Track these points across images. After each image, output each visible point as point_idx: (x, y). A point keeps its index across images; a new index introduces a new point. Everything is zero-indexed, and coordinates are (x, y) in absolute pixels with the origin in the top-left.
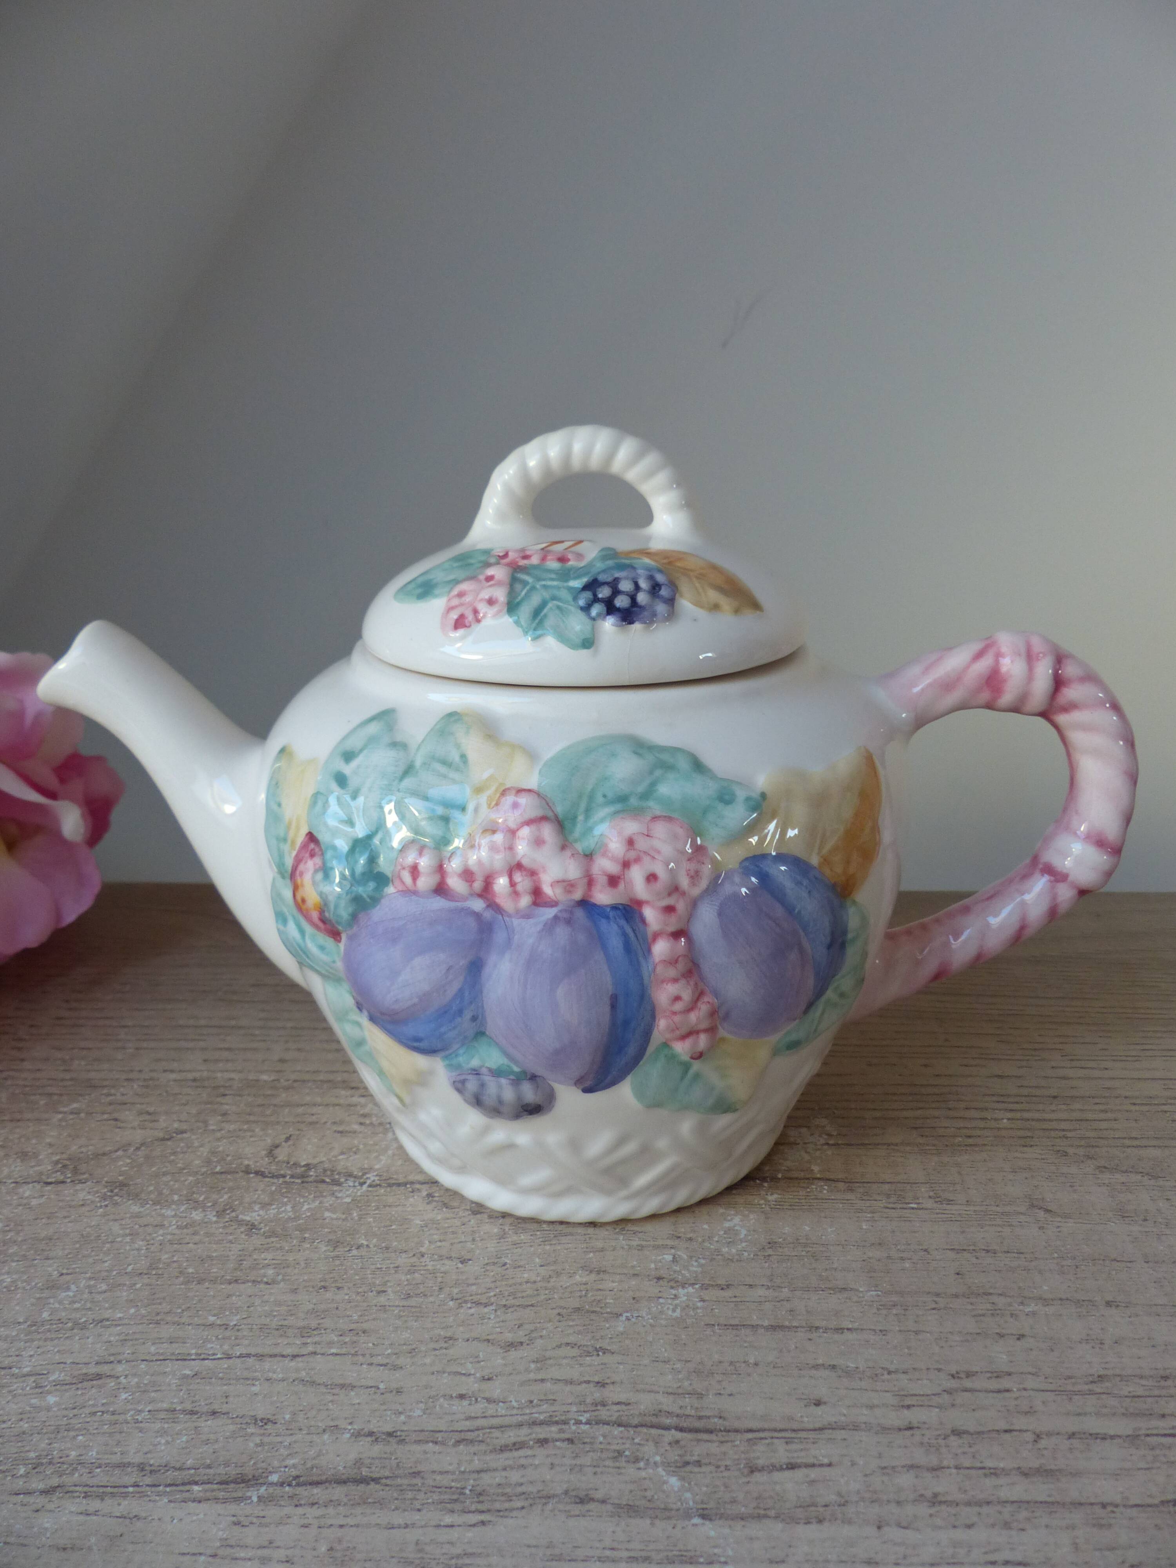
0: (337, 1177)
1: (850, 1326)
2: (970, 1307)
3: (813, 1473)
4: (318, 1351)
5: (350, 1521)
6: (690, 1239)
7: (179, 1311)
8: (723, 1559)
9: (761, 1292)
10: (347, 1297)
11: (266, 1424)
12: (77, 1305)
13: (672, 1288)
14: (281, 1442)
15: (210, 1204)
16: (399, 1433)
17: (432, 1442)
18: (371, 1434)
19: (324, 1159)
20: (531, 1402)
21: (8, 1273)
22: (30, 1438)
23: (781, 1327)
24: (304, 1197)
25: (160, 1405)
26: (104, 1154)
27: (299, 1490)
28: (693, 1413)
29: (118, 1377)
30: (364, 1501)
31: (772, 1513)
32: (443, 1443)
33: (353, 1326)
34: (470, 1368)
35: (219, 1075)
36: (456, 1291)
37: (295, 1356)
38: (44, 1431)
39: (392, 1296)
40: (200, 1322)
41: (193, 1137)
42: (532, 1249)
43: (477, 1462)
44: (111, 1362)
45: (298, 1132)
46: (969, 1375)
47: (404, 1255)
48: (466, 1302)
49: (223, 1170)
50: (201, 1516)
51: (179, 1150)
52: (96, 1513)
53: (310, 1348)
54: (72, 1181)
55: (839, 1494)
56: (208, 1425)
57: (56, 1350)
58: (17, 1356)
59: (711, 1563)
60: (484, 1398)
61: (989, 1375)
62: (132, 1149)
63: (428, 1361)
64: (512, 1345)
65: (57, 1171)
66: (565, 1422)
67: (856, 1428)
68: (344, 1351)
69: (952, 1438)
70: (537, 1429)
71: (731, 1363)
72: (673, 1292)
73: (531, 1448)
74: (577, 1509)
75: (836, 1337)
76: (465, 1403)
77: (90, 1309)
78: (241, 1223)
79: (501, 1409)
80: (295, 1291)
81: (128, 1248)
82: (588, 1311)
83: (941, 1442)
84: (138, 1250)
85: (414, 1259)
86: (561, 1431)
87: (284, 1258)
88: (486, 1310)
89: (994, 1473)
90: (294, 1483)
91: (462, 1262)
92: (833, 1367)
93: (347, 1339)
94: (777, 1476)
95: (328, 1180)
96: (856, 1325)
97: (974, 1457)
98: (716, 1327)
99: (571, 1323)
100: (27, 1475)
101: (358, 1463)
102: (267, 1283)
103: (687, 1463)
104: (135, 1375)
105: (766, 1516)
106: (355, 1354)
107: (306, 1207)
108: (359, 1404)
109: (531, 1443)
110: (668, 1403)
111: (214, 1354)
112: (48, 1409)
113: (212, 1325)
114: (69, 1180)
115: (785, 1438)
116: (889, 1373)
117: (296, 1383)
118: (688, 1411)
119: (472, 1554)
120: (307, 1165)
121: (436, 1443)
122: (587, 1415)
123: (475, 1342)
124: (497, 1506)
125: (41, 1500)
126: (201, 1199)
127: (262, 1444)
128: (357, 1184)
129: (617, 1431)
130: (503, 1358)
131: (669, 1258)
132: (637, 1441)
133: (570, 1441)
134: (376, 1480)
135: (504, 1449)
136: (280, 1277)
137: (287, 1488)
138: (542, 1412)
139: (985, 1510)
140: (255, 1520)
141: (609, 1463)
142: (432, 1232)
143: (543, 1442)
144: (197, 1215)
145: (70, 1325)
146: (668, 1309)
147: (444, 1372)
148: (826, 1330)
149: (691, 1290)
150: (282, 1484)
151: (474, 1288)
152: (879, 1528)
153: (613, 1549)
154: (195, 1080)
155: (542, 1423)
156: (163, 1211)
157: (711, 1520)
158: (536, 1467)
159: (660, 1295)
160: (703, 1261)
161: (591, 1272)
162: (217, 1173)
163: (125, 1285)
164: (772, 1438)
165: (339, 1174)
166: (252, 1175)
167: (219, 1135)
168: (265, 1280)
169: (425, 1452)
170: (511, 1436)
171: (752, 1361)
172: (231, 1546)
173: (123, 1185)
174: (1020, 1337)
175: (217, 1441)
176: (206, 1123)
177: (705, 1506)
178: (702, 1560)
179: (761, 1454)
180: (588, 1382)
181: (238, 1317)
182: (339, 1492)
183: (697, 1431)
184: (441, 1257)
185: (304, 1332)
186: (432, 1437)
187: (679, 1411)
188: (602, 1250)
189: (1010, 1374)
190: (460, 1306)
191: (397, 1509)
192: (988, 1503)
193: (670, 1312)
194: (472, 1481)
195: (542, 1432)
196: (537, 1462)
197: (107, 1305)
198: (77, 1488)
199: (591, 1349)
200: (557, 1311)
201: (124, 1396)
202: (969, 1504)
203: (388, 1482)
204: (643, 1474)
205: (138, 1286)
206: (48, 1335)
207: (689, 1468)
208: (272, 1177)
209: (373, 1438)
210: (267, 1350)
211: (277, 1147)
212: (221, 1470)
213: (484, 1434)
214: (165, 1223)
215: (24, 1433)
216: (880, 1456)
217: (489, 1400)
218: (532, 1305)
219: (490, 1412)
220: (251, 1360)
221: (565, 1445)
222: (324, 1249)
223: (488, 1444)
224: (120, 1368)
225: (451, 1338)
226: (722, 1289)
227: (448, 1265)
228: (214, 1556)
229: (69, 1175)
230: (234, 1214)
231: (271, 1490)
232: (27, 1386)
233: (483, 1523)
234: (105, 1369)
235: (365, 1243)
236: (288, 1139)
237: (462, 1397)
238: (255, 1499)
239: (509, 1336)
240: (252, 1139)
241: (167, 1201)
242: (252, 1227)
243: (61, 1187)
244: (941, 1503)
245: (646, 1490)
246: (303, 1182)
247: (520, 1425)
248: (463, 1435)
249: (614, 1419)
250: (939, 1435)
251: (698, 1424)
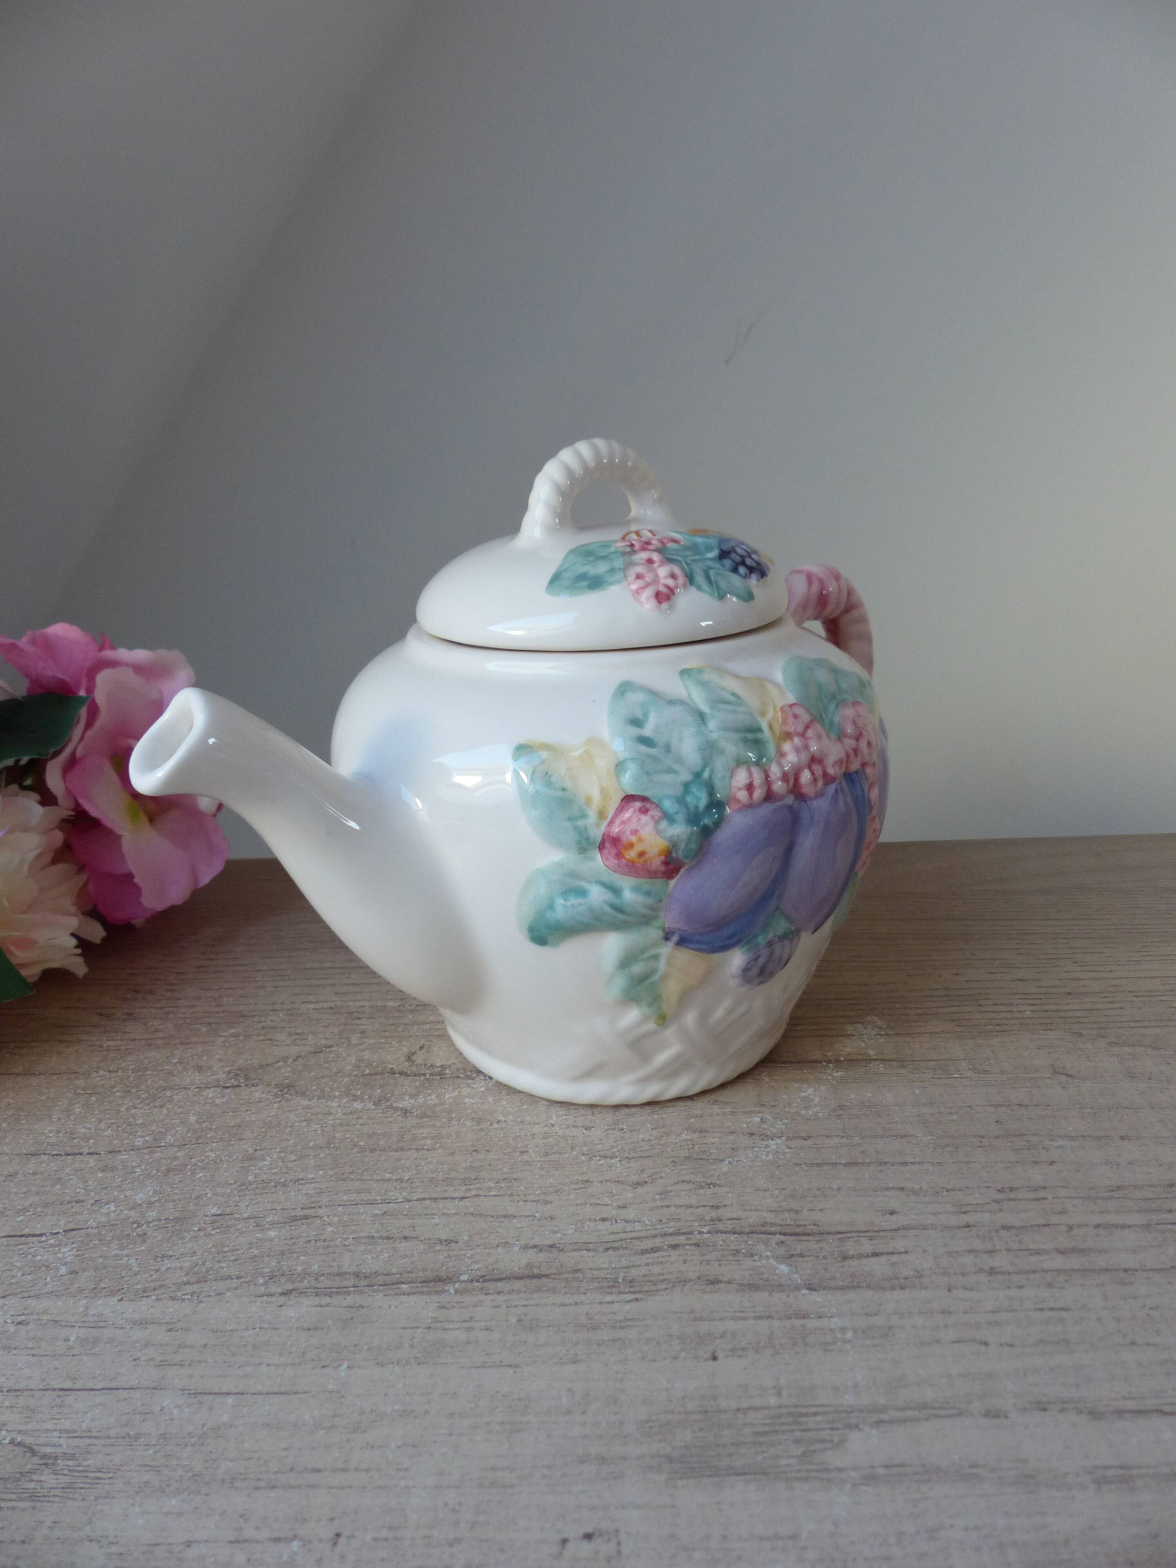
0: (468, 1072)
1: (913, 1161)
2: (1009, 1144)
3: (894, 1258)
4: (481, 1194)
5: (532, 1302)
6: (773, 1106)
7: (360, 1171)
8: (829, 1315)
9: (837, 1140)
10: (496, 1157)
11: (449, 1243)
12: (274, 1171)
13: (763, 1140)
14: (464, 1255)
15: (366, 1097)
16: (558, 1245)
17: (587, 1250)
18: (535, 1247)
19: (456, 1061)
20: (661, 1221)
22: (262, 1259)
23: (856, 1164)
24: (444, 1089)
25: (361, 1234)
26: (267, 1065)
27: (486, 1284)
28: (792, 1223)
29: (322, 1217)
30: (539, 1289)
31: (864, 1285)
32: (594, 1250)
33: (505, 1176)
34: (606, 1200)
36: (585, 1149)
37: (462, 1198)
38: (272, 1254)
39: (533, 1155)
40: (378, 1178)
41: (341, 1050)
42: (642, 1119)
43: (624, 1261)
44: (313, 1207)
45: (426, 1043)
46: (1012, 1189)
48: (595, 1156)
49: (372, 1072)
50: (412, 1303)
51: (330, 1059)
52: (328, 1305)
53: (474, 1192)
54: (246, 1085)
55: (915, 1271)
56: (403, 1246)
57: (266, 1201)
58: (235, 1206)
59: (821, 1317)
60: (622, 1220)
61: (1029, 1189)
62: (291, 1060)
63: (571, 1197)
64: (638, 1184)
65: (231, 1079)
66: (690, 1233)
67: (924, 1228)
68: (501, 1193)
69: (1002, 1231)
70: (669, 1238)
71: (818, 1189)
72: (765, 1143)
73: (666, 1250)
74: (709, 1288)
75: (902, 1168)
76: (608, 1223)
77: (286, 1173)
78: (396, 1109)
79: (637, 1227)
80: (452, 1154)
81: (306, 1130)
82: (697, 1159)
83: (994, 1234)
84: (315, 1131)
85: (546, 1129)
86: (688, 1239)
87: (437, 1132)
88: (613, 1161)
89: (1037, 1253)
90: (481, 1280)
91: (586, 1129)
92: (902, 1189)
93: (503, 1185)
94: (864, 1261)
95: (460, 1075)
96: (917, 1160)
97: (1020, 1243)
98: (803, 1166)
99: (684, 1167)
100: (266, 1283)
101: (530, 1265)
102: (428, 1150)
103: (792, 1256)
104: (335, 1216)
105: (860, 1287)
106: (512, 1195)
107: (448, 1096)
108: (521, 1227)
109: (666, 1247)
110: (770, 1217)
111: (396, 1199)
112: (272, 1240)
113: (389, 1180)
114: (243, 1085)
115: (867, 1236)
116: (948, 1191)
117: (467, 1215)
118: (788, 1222)
119: (632, 1320)
120: (441, 1066)
121: (589, 1250)
122: (708, 1228)
123: (608, 1183)
124: (646, 1288)
125: (282, 1300)
126: (359, 1093)
127: (449, 1257)
129: (733, 1237)
130: (633, 1193)
131: (758, 1120)
132: (750, 1243)
133: (697, 1245)
134: (546, 1276)
135: (644, 1252)
136: (438, 1145)
137: (477, 1284)
138: (672, 1227)
139: (1032, 1276)
140: (455, 1305)
141: (730, 1258)
143: (675, 1247)
144: (357, 1105)
145: (272, 1184)
146: (762, 1154)
147: (586, 1204)
148: (893, 1164)
149: (778, 1141)
150: (472, 1281)
151: (600, 1146)
152: (949, 1290)
153: (742, 1312)
154: (331, 1008)
155: (671, 1235)
156: (329, 1103)
157: (816, 1290)
158: (672, 1263)
159: (755, 1145)
160: (786, 1121)
161: (694, 1132)
162: (366, 1075)
163: (310, 1156)
164: (858, 1237)
166: (397, 1075)
167: (362, 1047)
168: (426, 1147)
169: (582, 1257)
170: (649, 1244)
171: (835, 1187)
172: (441, 1322)
173: (289, 1087)
174: (1052, 1163)
175: (412, 1255)
176: (348, 1039)
177: (811, 1282)
178: (812, 1316)
179: (850, 1247)
180: (705, 1206)
181: (410, 1173)
182: (518, 1285)
183: (797, 1234)
184: (568, 1127)
185: (466, 1181)
186: (585, 1246)
187: (781, 1222)
188: (701, 1116)
189: (1045, 1188)
190: (590, 1159)
191: (566, 1293)
192: (1034, 1272)
193: (764, 1157)
194: (622, 1274)
195: (673, 1240)
196: (672, 1260)
197: (299, 1170)
198: (309, 1290)
199: (703, 1184)
200: (671, 1160)
201: (330, 1229)
202: (1018, 1273)
203: (556, 1276)
204: (759, 1264)
205: (321, 1156)
206: (257, 1191)
207: (793, 1259)
208: (415, 1075)
209: (538, 1249)
210: (439, 1195)
211: (413, 1054)
212: (421, 1274)
213: (627, 1243)
214: (333, 1111)
215: (256, 1256)
216: (945, 1245)
217: (626, 1221)
218: (650, 1157)
219: (628, 1229)
220: (427, 1203)
221: (693, 1247)
222: (470, 1124)
223: (631, 1250)
224: (322, 1211)
225: (587, 1181)
226: (805, 1139)
227: (575, 1132)
228: (429, 1328)
229: (242, 1081)
230: (388, 1103)
231: (464, 1285)
232: (249, 1226)
234: (310, 1212)
235: (503, 1119)
236: (421, 1048)
237: (604, 1220)
238: (452, 1291)
239: (635, 1178)
240: (391, 1049)
241: (330, 1096)
242: (406, 1112)
244: (996, 1273)
245: (762, 1274)
246: (441, 1079)
247: (655, 1236)
248: (610, 1245)
249: (729, 1229)
250: (992, 1230)
251: (797, 1230)
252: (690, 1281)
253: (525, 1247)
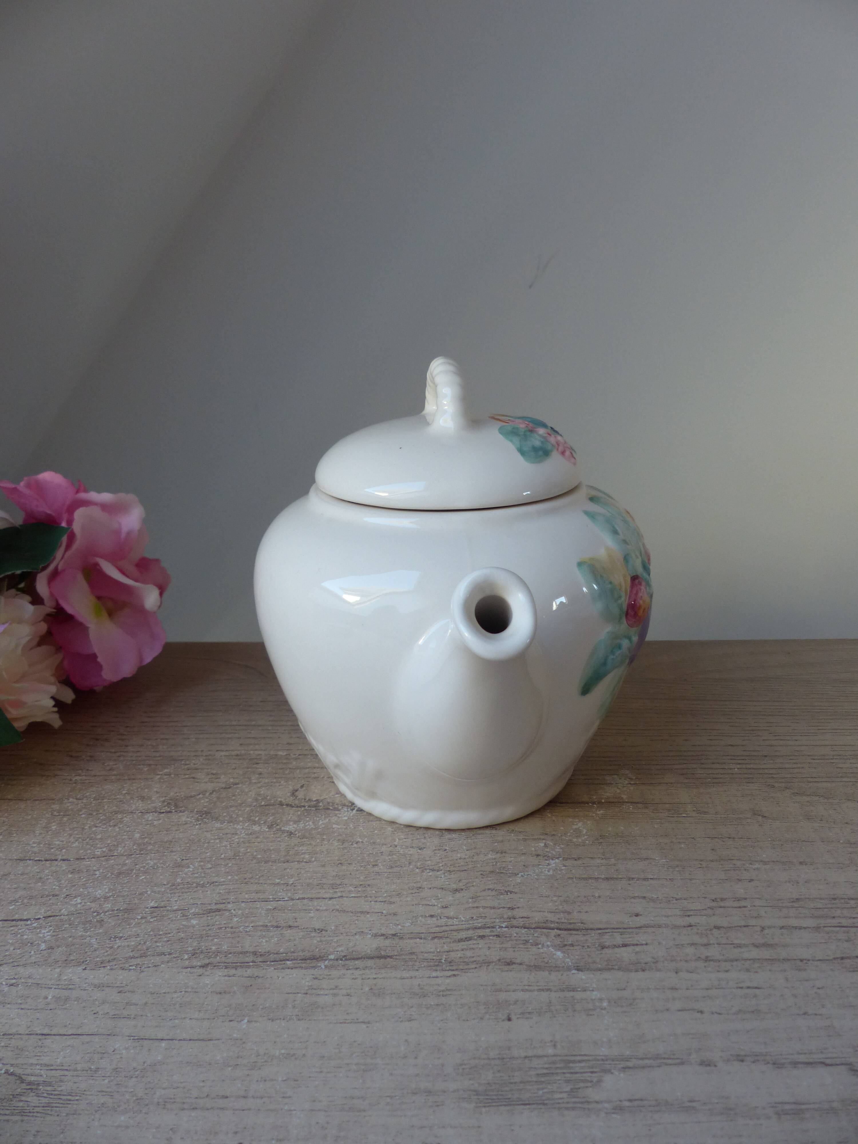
0: (336, 806)
1: (652, 877)
2: (721, 866)
3: (638, 949)
4: (344, 895)
5: (380, 976)
6: (554, 835)
7: (257, 877)
8: (591, 989)
9: (598, 861)
10: (355, 868)
11: (321, 931)
12: (196, 875)
13: (546, 860)
14: (332, 940)
15: (262, 822)
16: (399, 934)
17: (419, 938)
18: (383, 935)
19: (327, 797)
20: (472, 918)
21: (151, 860)
22: (187, 941)
23: (612, 879)
24: (318, 817)
25: (258, 924)
26: (191, 797)
27: (347, 962)
28: (566, 921)
29: (230, 911)
30: (385, 967)
31: (616, 967)
32: (425, 939)
33: (361, 883)
34: (434, 902)
35: (252, 752)
36: (419, 864)
37: (331, 898)
38: (194, 937)
39: (381, 867)
40: (271, 882)
41: (244, 786)
42: (460, 842)
43: (446, 947)
44: (224, 903)
45: (307, 783)
46: (722, 900)
47: (384, 846)
48: (426, 869)
49: (266, 804)
50: (294, 975)
51: (236, 793)
52: (234, 975)
53: (339, 894)
54: (176, 811)
55: (653, 958)
56: (288, 933)
57: (190, 898)
58: (168, 901)
59: (585, 991)
60: (444, 917)
61: (734, 899)
62: (208, 794)
63: (409, 899)
64: (456, 890)
65: (165, 806)
66: (493, 927)
67: (659, 926)
68: (359, 895)
69: (715, 930)
70: (478, 931)
71: (585, 897)
72: (547, 862)
73: (476, 940)
74: (506, 968)
75: (645, 883)
76: (434, 919)
77: (204, 877)
78: (283, 832)
79: (455, 921)
80: (324, 866)
81: (219, 846)
82: (499, 873)
83: (709, 932)
84: (225, 846)
85: (391, 849)
86: (491, 931)
87: (313, 849)
88: (438, 873)
89: (739, 946)
90: (344, 959)
91: (420, 849)
92: (644, 897)
93: (360, 890)
94: (617, 950)
95: (331, 808)
96: (655, 877)
97: (727, 939)
98: (574, 879)
99: (489, 879)
100: (189, 958)
101: (378, 949)
102: (306, 862)
103: (566, 945)
104: (239, 909)
105: (613, 969)
106: (366, 897)
107: (321, 822)
108: (373, 921)
109: (476, 937)
110: (550, 917)
111: (283, 898)
112: (194, 926)
113: (278, 884)
114: (174, 811)
115: (619, 932)
116: (677, 900)
117: (334, 911)
118: (563, 921)
119: (451, 990)
120: (317, 800)
121: (421, 938)
122: (506, 924)
123: (435, 889)
124: (461, 967)
125: (201, 971)
126: (257, 819)
127: (321, 941)
128: (349, 810)
129: (524, 931)
130: (453, 897)
131: (542, 845)
132: (535, 935)
133: (498, 936)
134: (390, 957)
135: (460, 940)
136: (313, 859)
137: (340, 962)
138: (479, 923)
139: (735, 963)
140: (325, 977)
141: (521, 946)
142: (399, 834)
143: (482, 937)
144: (256, 828)
145: (195, 885)
146: (545, 870)
147: (419, 905)
148: (638, 879)
149: (557, 861)
150: (337, 960)
151: (429, 862)
152: (676, 973)
153: (529, 986)
154: (237, 755)
155: (479, 928)
156: (235, 826)
157: (582, 971)
158: (480, 949)
159: (540, 864)
160: (562, 846)
161: (497, 853)
162: (262, 805)
163: (222, 864)
164: (613, 932)
165: (337, 804)
166: (284, 806)
167: (259, 785)
168: (305, 860)
169: (416, 943)
170: (463, 935)
171: (597, 895)
172: (315, 989)
173: (207, 813)
174: (751, 881)
175: (295, 940)
176: (250, 779)
177: (578, 965)
178: (579, 990)
179: (607, 940)
180: (504, 908)
181: (293, 879)
182: (370, 963)
183: (569, 930)
184: (407, 847)
185: (333, 886)
186: (418, 936)
187: (558, 921)
188: (502, 841)
189: (746, 899)
190: (423, 871)
191: (404, 970)
192: (736, 960)
193: (547, 872)
194: (444, 956)
195: (481, 932)
196: (480, 946)
197: (214, 875)
198: (220, 964)
199: (503, 891)
200: (480, 873)
201: (236, 919)
202: (726, 961)
203: (397, 957)
204: (542, 951)
205: (230, 865)
206: (183, 890)
207: (567, 948)
208: (297, 807)
209: (385, 937)
210: (314, 896)
211: (297, 791)
212: (301, 954)
213: (448, 934)
214: (238, 832)
215: (182, 938)
216: (674, 939)
217: (448, 918)
218: (465, 870)
219: (449, 923)
220: (305, 901)
221: (495, 938)
222: (336, 844)
223: (451, 939)
224: (230, 906)
225: (420, 888)
226: (576, 860)
227: (412, 851)
228: (306, 994)
229: (173, 808)
230: (278, 827)
231: (331, 963)
232: (178, 916)
233: (454, 975)
234: (221, 906)
235: (360, 840)
236: (302, 786)
237: (432, 916)
238: (323, 967)
239: (454, 886)
240: (280, 787)
241: (236, 821)
242: (291, 834)
243: (169, 815)
244: (710, 960)
245: (544, 958)
246: (316, 809)
247: (468, 929)
248: (436, 935)
249: (521, 925)
250: (707, 929)
251: (569, 927)
252: (492, 962)
253: (375, 935)
